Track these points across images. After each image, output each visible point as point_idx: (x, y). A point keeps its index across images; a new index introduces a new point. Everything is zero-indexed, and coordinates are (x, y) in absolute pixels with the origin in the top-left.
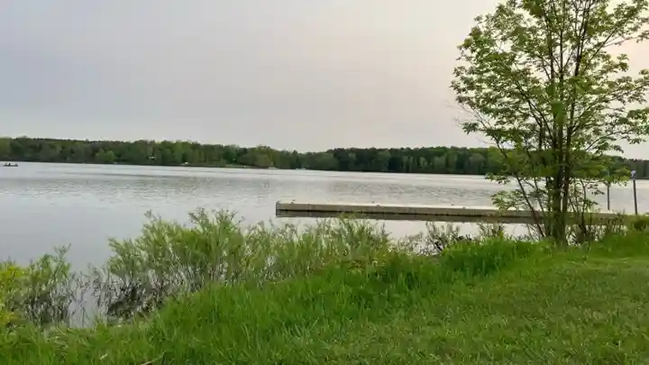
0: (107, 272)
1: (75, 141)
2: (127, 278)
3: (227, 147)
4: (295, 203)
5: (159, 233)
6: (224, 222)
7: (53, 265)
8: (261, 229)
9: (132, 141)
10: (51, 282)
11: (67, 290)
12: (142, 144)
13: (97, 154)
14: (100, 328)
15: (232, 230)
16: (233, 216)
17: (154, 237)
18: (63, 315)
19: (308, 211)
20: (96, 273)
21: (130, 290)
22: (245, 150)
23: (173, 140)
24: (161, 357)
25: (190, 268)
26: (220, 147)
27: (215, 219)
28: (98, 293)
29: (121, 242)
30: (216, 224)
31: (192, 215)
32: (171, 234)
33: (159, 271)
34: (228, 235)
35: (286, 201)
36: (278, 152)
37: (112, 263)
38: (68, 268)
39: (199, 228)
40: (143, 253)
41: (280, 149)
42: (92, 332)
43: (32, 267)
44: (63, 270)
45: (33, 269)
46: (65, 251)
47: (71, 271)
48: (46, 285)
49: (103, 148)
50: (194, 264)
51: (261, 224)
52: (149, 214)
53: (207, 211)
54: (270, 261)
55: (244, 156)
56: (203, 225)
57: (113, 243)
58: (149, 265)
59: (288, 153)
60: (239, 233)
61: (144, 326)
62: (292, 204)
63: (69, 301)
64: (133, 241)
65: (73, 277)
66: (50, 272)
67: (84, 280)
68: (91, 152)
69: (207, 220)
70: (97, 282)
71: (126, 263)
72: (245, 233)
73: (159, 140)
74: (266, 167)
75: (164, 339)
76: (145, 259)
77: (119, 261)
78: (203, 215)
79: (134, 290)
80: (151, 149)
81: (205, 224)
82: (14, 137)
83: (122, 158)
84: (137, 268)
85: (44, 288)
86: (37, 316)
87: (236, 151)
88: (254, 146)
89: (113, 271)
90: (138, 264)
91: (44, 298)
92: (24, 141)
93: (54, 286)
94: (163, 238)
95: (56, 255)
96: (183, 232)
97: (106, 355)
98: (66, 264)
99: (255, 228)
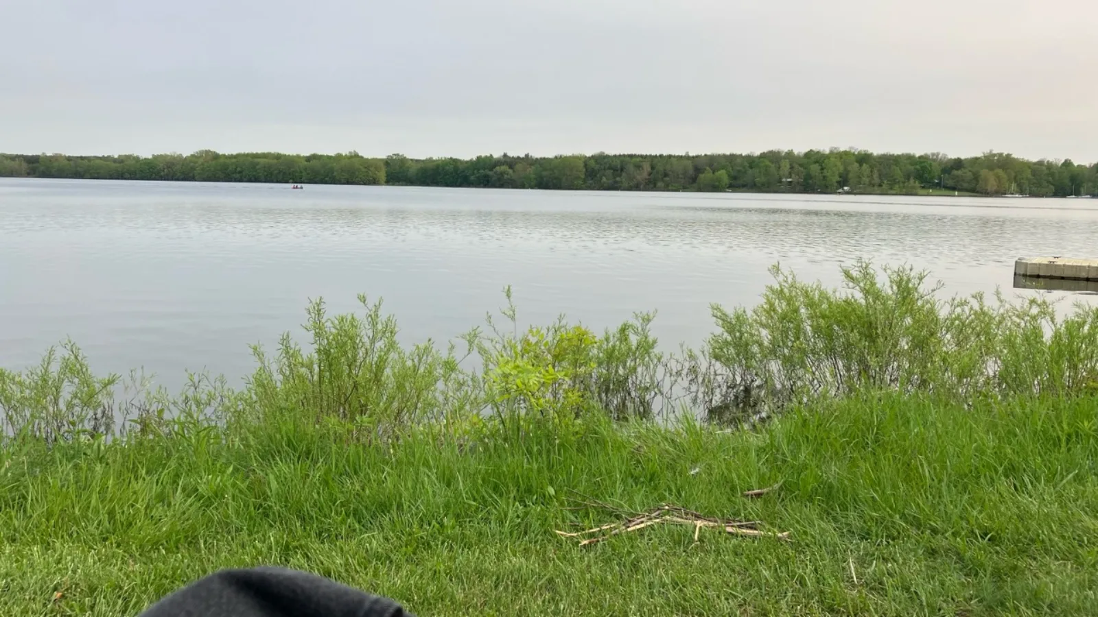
0: (707, 357)
1: (670, 157)
2: (739, 372)
3: (923, 158)
4: (1059, 262)
5: (790, 301)
6: (905, 290)
7: (634, 339)
8: (977, 307)
9: (757, 153)
10: (629, 363)
11: (651, 378)
12: (773, 157)
13: (702, 176)
14: (690, 429)
15: (920, 303)
16: (921, 279)
17: (781, 307)
18: (645, 412)
19: (1088, 279)
20: (692, 357)
21: (742, 388)
22: (958, 164)
23: (825, 148)
24: (776, 486)
25: (840, 364)
26: (909, 158)
27: (888, 284)
28: (694, 388)
29: (730, 313)
30: (890, 292)
31: (847, 274)
32: (811, 305)
33: (788, 362)
34: (911, 312)
35: (1038, 257)
36: (1028, 165)
37: (717, 345)
38: (652, 345)
39: (859, 296)
40: (764, 332)
41: (1034, 158)
42: (679, 434)
43: (607, 340)
44: (646, 347)
45: (608, 342)
46: (649, 320)
47: (656, 351)
48: (624, 368)
49: (711, 166)
50: (848, 358)
51: (979, 297)
52: (776, 270)
53: (875, 268)
54: (992, 367)
55: (955, 172)
56: (866, 292)
57: (719, 314)
58: (773, 352)
59: (1050, 166)
60: (932, 311)
61: (755, 440)
62: (1051, 265)
63: (653, 393)
64: (749, 313)
65: (659, 360)
66: (630, 349)
67: (674, 366)
68: (691, 172)
69: (873, 284)
70: (693, 370)
71: (736, 346)
72: (943, 313)
73: (800, 149)
74: (999, 193)
75: (784, 461)
76: (766, 343)
77: (727, 343)
78: (866, 275)
79: (747, 390)
80: (785, 166)
81: (871, 291)
82: (589, 154)
83: (740, 182)
84: (753, 356)
85: (621, 371)
86: (612, 408)
87: (941, 162)
88: (979, 155)
89: (717, 358)
90: (755, 349)
91: (622, 384)
92: (601, 159)
93: (634, 369)
94: (796, 311)
95: (638, 324)
96: (830, 303)
97: (697, 470)
98: (650, 339)
99: (963, 304)
